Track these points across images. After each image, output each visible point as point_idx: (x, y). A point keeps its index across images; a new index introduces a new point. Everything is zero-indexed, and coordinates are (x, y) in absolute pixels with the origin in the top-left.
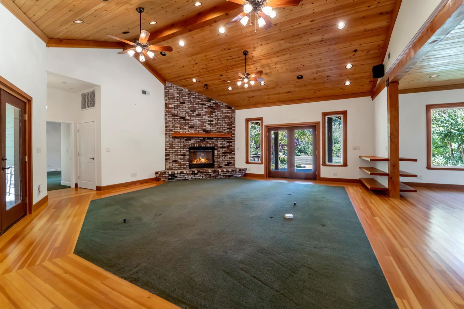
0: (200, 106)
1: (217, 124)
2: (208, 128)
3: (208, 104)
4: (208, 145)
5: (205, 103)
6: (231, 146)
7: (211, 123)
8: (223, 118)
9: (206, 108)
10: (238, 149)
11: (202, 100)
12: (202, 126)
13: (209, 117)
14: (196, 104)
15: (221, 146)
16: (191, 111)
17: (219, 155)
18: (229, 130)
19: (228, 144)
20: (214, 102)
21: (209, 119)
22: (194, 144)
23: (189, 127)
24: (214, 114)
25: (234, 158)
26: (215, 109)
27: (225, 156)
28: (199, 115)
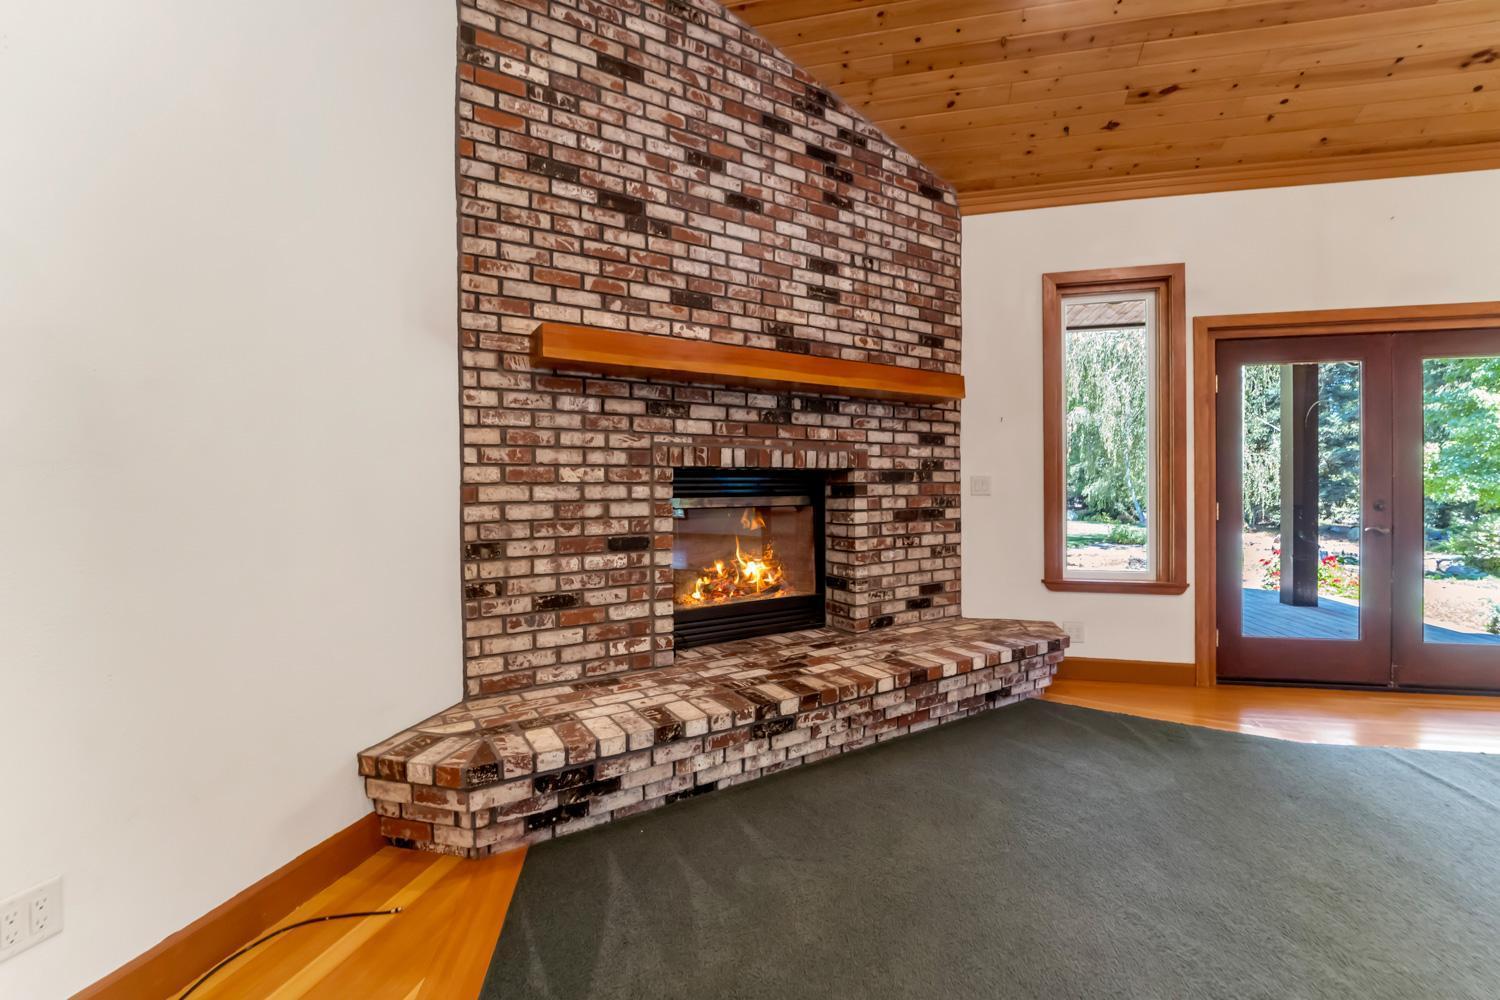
0: (753, 130)
1: (865, 296)
2: (811, 320)
3: (805, 133)
4: (811, 460)
5: (788, 114)
6: (938, 465)
7: (831, 282)
8: (899, 258)
9: (793, 159)
10: (982, 487)
11: (768, 87)
12: (768, 296)
13: (813, 235)
14: (729, 108)
15: (886, 464)
16: (693, 158)
17: (876, 529)
18: (926, 352)
19: (925, 452)
20: (845, 122)
21: (814, 249)
22: (713, 442)
23: (678, 299)
24: (844, 216)
25: (952, 550)
26: (846, 178)
27: (909, 541)
28: (743, 202)
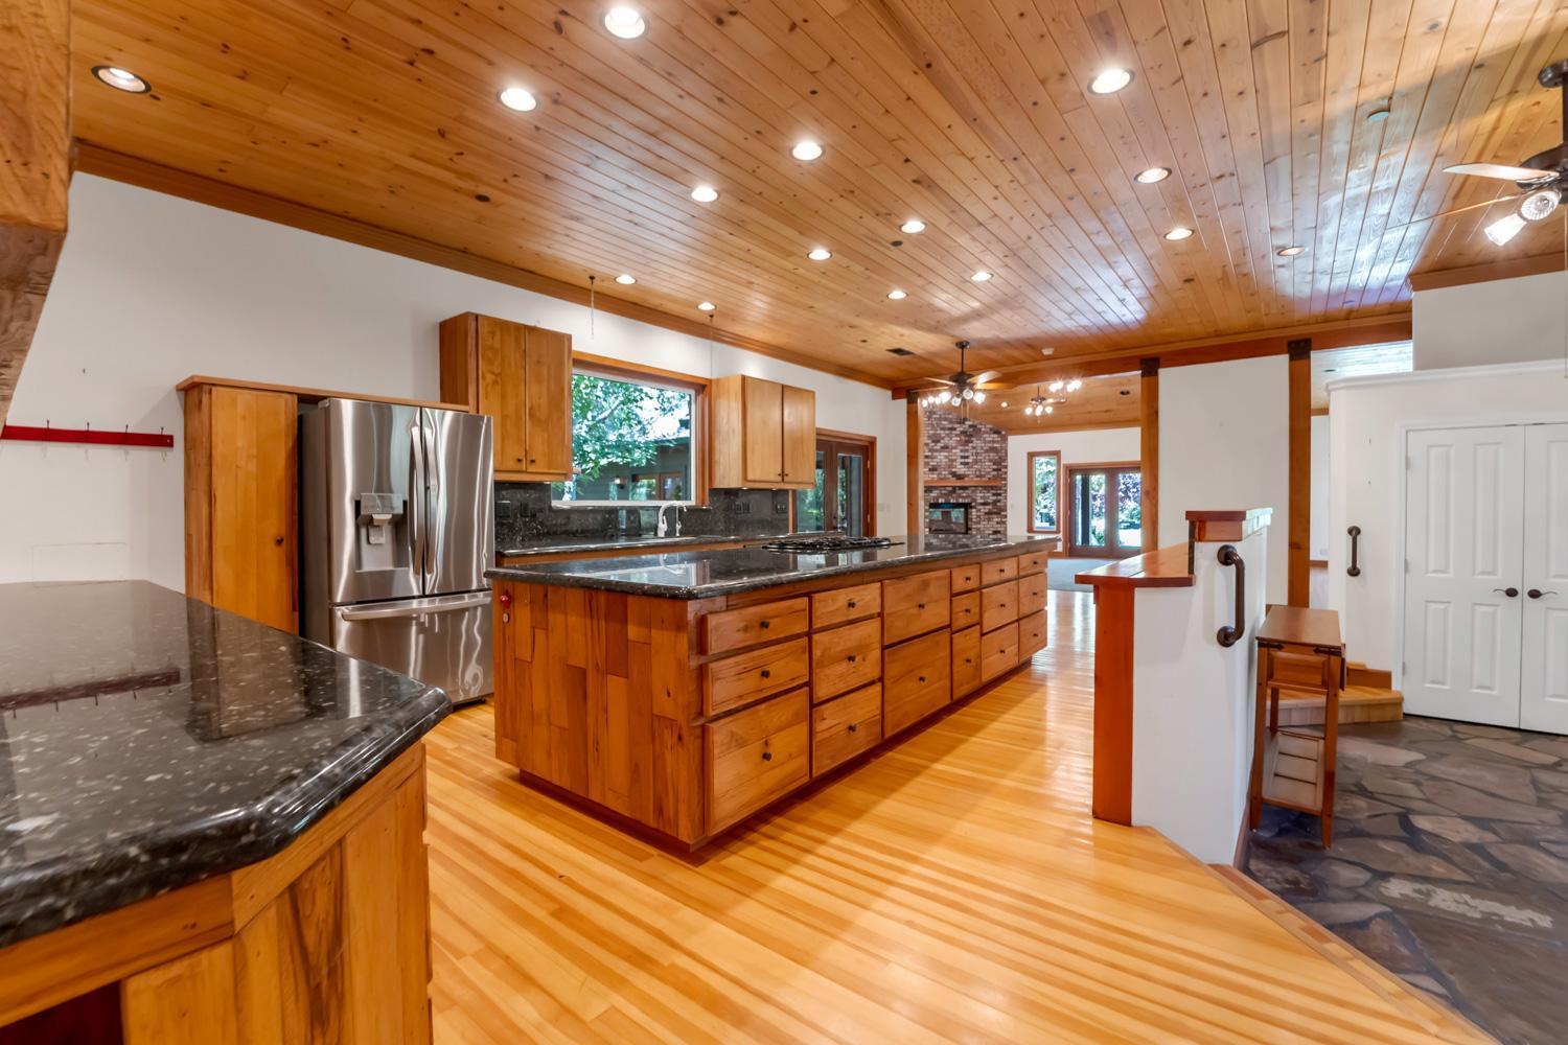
0: (947, 432)
1: (976, 462)
2: (961, 470)
3: (960, 428)
4: (961, 501)
5: (956, 426)
7: (966, 460)
8: (986, 451)
9: (957, 435)
10: (1012, 506)
13: (962, 451)
14: (941, 429)
15: (982, 501)
16: (933, 442)
17: (979, 517)
18: (995, 473)
19: (995, 498)
20: (970, 423)
21: (962, 454)
22: (937, 498)
24: (971, 445)
25: (1004, 523)
26: (971, 436)
27: (989, 520)
28: (945, 448)
